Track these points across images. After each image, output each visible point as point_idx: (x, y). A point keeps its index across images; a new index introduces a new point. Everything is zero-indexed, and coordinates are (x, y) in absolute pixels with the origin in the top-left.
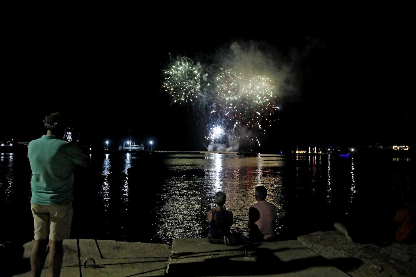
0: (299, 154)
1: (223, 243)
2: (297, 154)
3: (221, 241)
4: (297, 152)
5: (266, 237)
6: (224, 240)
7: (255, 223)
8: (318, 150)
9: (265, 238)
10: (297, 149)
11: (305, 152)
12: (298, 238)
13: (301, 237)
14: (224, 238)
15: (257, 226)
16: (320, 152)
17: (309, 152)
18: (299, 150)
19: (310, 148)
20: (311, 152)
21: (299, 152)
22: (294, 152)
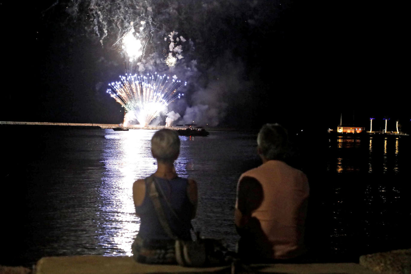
0: (344, 134)
1: (174, 262)
2: (340, 134)
3: (168, 256)
4: (340, 130)
5: (280, 250)
6: (174, 253)
7: (254, 214)
8: (392, 127)
9: (278, 254)
10: (341, 124)
11: (359, 130)
12: (362, 259)
13: (370, 255)
14: (174, 249)
15: (256, 222)
16: (398, 133)
17: (371, 132)
18: (345, 125)
19: (371, 120)
20: (373, 132)
21: (345, 131)
22: (332, 130)
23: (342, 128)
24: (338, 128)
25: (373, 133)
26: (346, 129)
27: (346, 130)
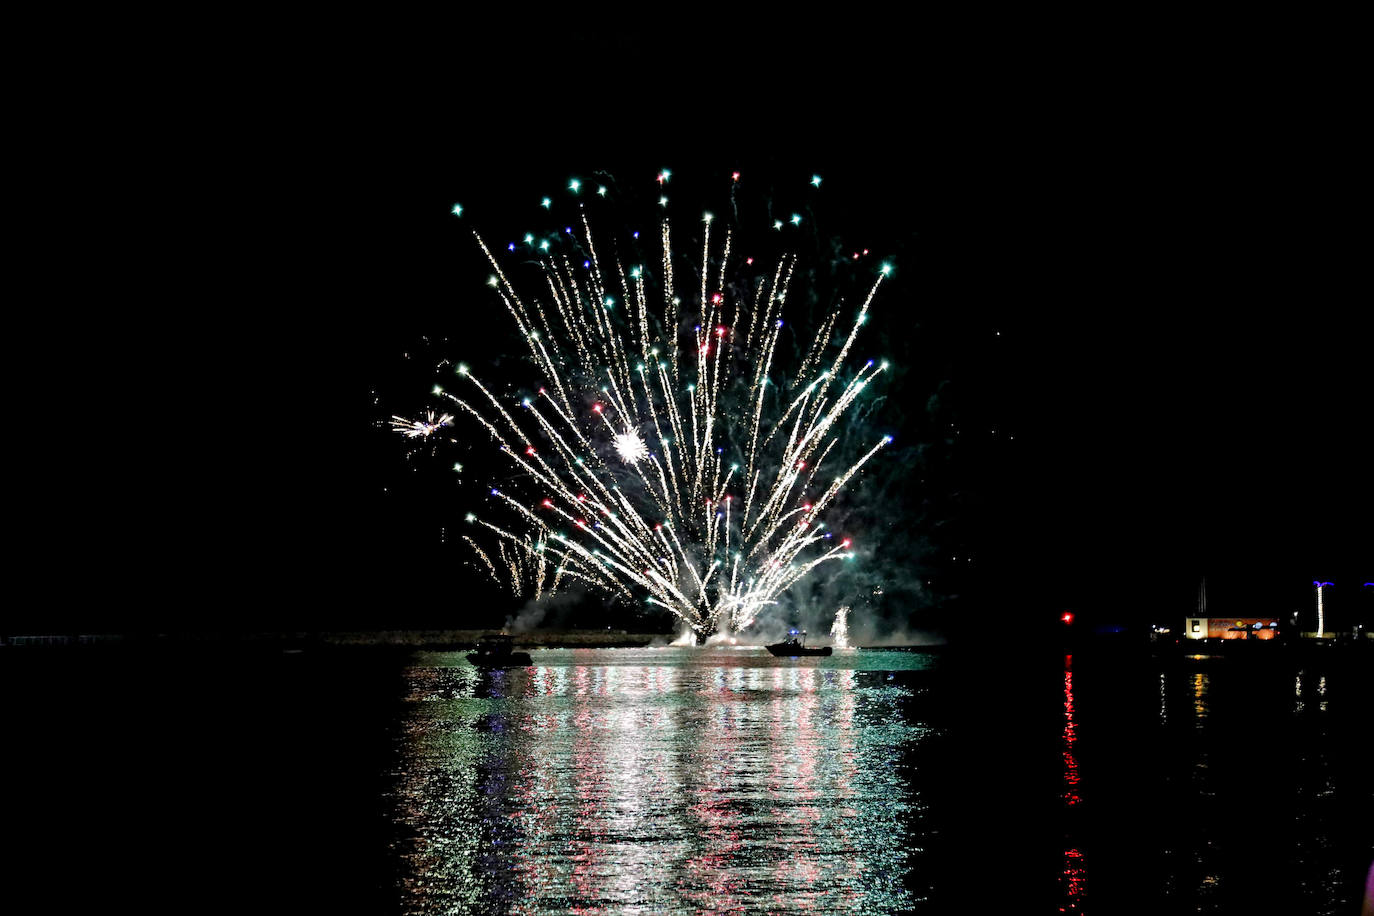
0: (1211, 645)
2: (1198, 646)
4: (1198, 632)
10: (1203, 606)
17: (1320, 634)
18: (1214, 615)
19: (1320, 590)
20: (1329, 635)
21: (1215, 632)
22: (1168, 631)
23: (1204, 622)
24: (1189, 622)
25: (1331, 640)
26: (1219, 624)
27: (1219, 630)
